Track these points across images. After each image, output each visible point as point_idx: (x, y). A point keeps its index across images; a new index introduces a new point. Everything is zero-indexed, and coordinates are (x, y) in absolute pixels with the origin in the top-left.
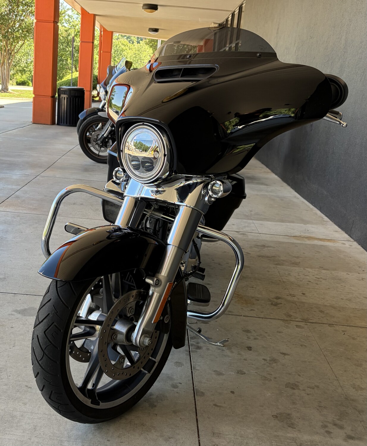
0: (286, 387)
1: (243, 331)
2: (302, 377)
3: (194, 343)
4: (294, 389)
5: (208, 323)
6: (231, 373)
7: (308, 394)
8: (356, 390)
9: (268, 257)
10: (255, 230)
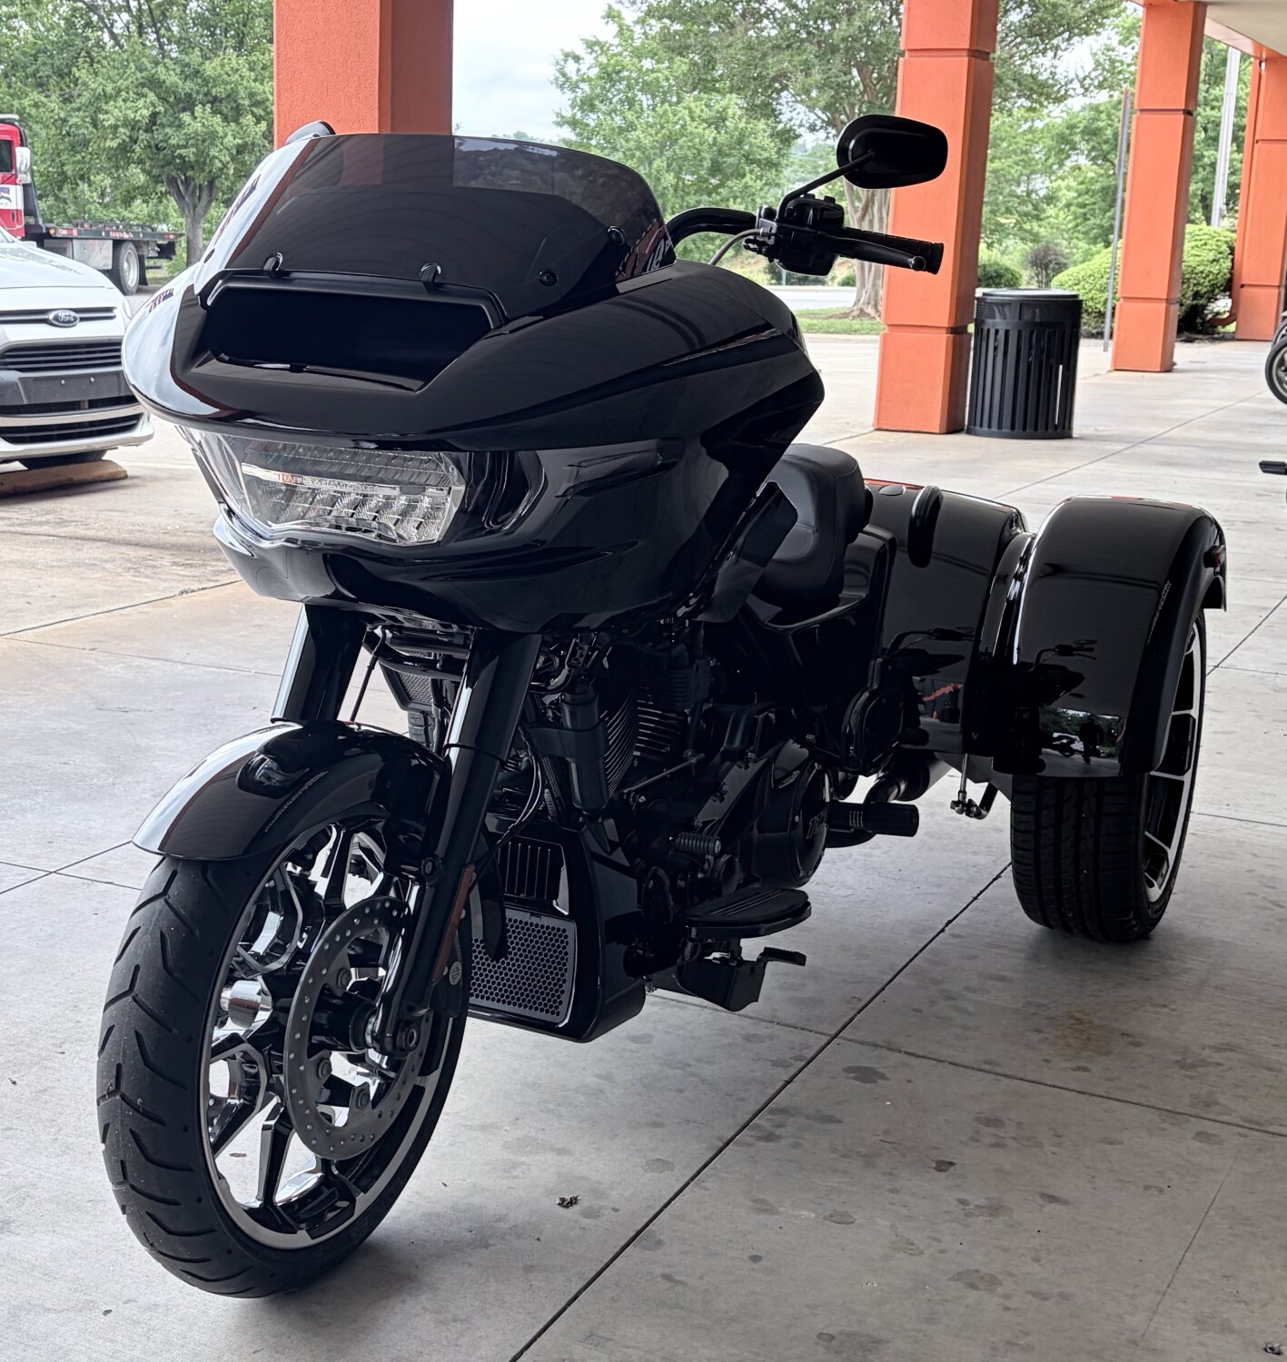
0: (949, 1280)
1: (978, 1120)
2: (1042, 1265)
3: (766, 1125)
4: (973, 1287)
5: (876, 1082)
6: (806, 1213)
7: (1007, 1309)
8: (1201, 1329)
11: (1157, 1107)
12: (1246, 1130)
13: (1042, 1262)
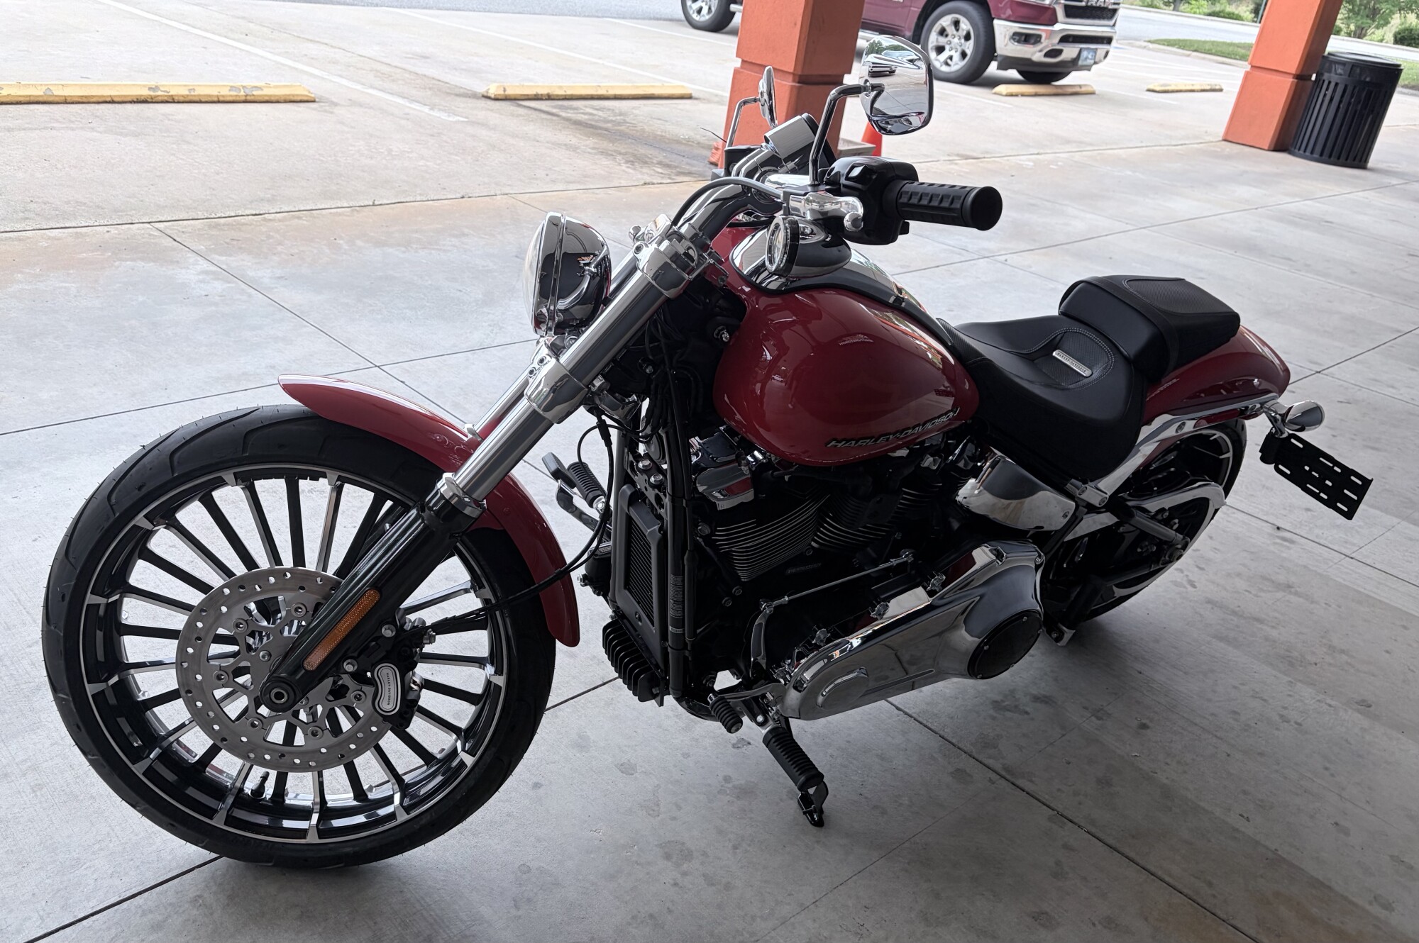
0: (657, 845)
4: (668, 857)
6: (607, 758)
7: (676, 885)
9: (1234, 613)
10: (1354, 544)
11: (946, 736)
12: (998, 777)
13: (738, 851)
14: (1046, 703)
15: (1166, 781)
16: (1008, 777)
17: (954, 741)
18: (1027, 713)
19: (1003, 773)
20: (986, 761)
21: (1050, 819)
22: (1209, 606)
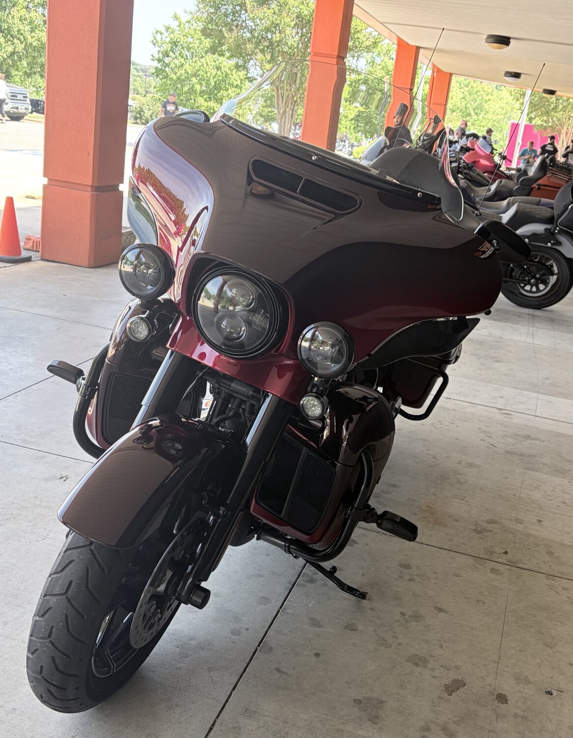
0: (406, 661)
1: (400, 565)
3: (310, 573)
4: (417, 665)
9: (522, 455)
10: (532, 410)
11: (472, 555)
12: (510, 567)
13: (444, 648)
14: (494, 523)
15: (570, 544)
16: (514, 565)
17: (477, 556)
18: (491, 531)
19: (509, 564)
20: (498, 560)
21: (547, 579)
22: (510, 455)
